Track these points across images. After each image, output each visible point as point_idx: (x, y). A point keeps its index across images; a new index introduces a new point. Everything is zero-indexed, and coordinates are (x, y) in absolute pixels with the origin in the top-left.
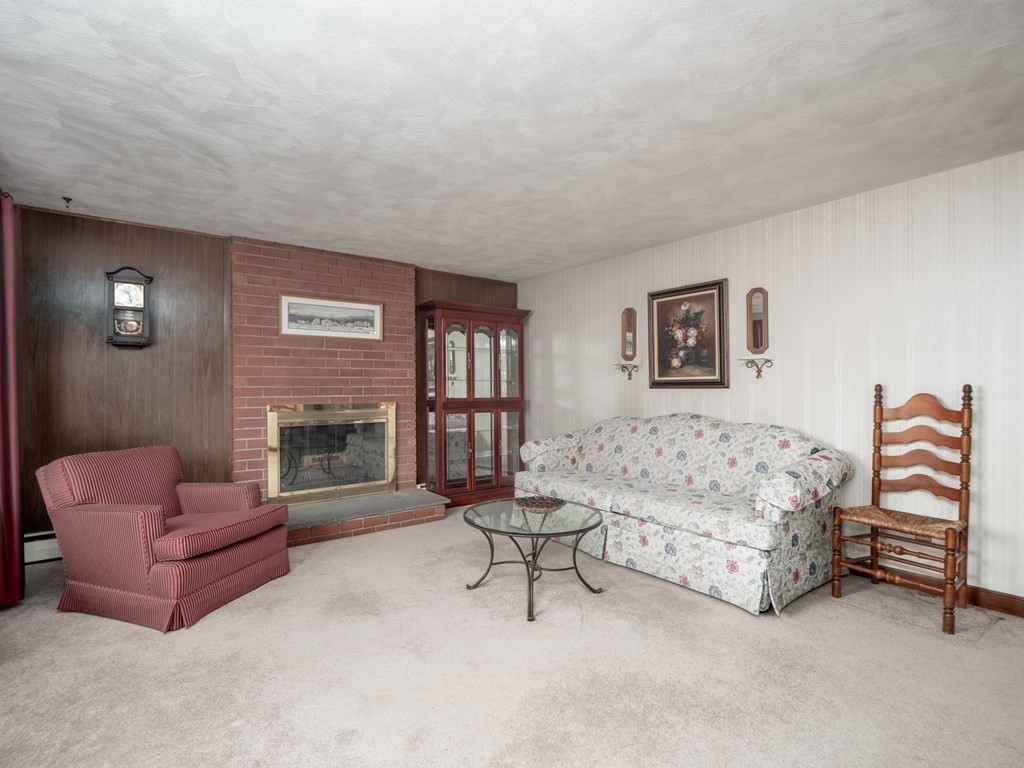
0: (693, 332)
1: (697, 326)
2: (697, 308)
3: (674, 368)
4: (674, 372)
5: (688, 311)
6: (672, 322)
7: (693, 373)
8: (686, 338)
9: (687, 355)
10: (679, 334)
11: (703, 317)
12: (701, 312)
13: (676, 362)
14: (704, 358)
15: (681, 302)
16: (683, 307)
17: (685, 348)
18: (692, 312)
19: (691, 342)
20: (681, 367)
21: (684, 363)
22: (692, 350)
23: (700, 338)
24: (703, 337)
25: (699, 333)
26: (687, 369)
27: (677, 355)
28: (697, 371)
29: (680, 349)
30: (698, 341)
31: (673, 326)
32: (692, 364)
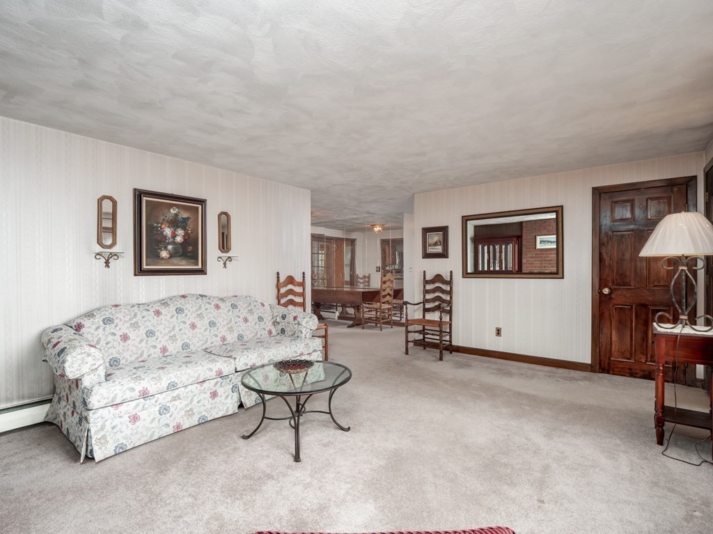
0: (180, 232)
1: (184, 228)
2: (185, 215)
3: (163, 259)
4: (163, 262)
5: (176, 215)
6: (161, 220)
7: (180, 263)
8: (174, 236)
9: (175, 249)
10: (168, 231)
11: (189, 222)
12: (188, 218)
13: (164, 254)
14: (189, 252)
15: (172, 206)
16: (172, 210)
17: (174, 243)
18: (180, 216)
19: (179, 239)
20: (170, 258)
21: (172, 256)
22: (180, 246)
23: (186, 237)
24: (189, 237)
25: (185, 233)
26: (175, 260)
27: (166, 248)
28: (184, 262)
29: (169, 244)
30: (185, 240)
31: (162, 224)
32: (180, 256)
